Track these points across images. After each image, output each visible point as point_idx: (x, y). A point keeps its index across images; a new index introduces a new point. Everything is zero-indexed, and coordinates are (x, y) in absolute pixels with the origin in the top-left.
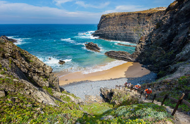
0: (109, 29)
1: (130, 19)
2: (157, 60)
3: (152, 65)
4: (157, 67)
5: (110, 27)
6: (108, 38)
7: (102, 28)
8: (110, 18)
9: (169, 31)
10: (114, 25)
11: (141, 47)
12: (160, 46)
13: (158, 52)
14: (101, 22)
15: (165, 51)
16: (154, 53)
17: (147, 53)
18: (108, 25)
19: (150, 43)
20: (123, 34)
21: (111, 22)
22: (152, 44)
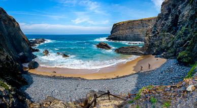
0: (119, 33)
1: (136, 24)
2: (169, 45)
3: (166, 52)
4: (172, 53)
5: (121, 31)
6: (119, 40)
7: (114, 32)
8: (120, 25)
9: (170, 17)
10: (123, 30)
11: (150, 39)
12: (167, 32)
13: (167, 38)
14: (113, 29)
15: (174, 35)
16: (164, 40)
17: (156, 43)
18: (119, 30)
19: (156, 32)
20: (131, 36)
21: (121, 28)
22: (158, 33)
